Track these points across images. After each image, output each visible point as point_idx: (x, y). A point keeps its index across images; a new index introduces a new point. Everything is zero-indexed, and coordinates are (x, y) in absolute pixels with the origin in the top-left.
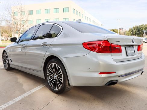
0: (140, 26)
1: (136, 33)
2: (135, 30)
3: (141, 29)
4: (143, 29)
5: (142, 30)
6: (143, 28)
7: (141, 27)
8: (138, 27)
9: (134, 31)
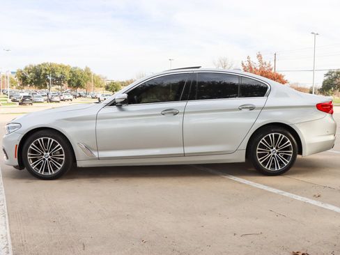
0: (40, 66)
1: (32, 80)
2: (29, 73)
3: (43, 72)
4: (48, 72)
5: (45, 75)
6: (46, 70)
7: (43, 67)
8: (35, 68)
9: (28, 76)
